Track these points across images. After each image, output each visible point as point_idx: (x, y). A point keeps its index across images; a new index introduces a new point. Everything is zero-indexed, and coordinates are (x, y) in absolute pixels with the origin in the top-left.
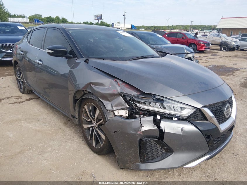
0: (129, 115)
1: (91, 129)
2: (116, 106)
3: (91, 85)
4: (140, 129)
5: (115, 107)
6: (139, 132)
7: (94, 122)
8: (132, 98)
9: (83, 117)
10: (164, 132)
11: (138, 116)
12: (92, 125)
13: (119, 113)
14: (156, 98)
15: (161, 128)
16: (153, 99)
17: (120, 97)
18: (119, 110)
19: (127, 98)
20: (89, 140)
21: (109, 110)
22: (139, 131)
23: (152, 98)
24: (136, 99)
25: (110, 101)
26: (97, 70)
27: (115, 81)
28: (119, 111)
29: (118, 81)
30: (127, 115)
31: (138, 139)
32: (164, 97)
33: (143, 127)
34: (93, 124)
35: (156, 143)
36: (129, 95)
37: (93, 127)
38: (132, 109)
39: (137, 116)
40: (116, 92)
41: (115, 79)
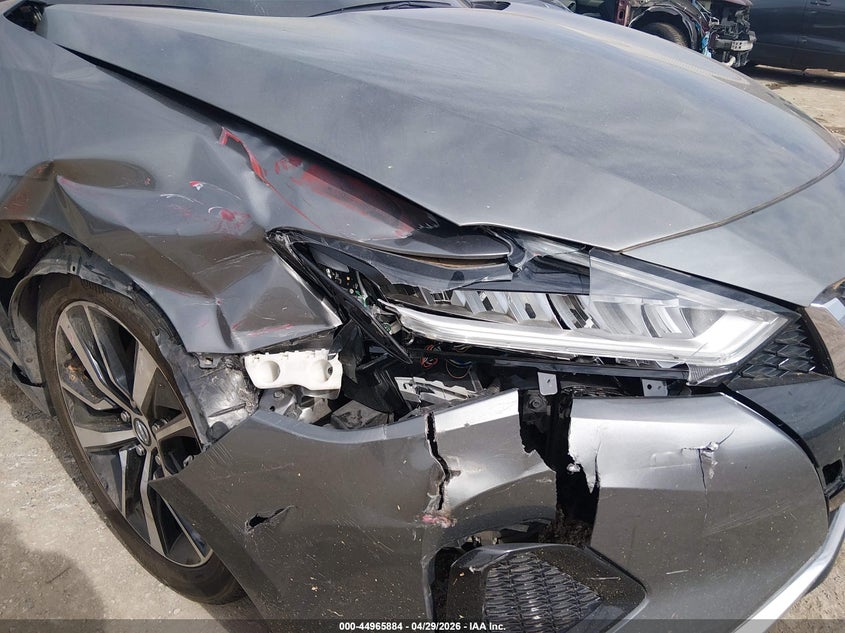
0: (345, 378)
1: (123, 455)
2: (253, 323)
3: (60, 179)
4: (434, 498)
5: (250, 334)
6: (428, 518)
7: (134, 416)
8: (359, 268)
9: (63, 385)
10: (597, 488)
11: (411, 390)
12: (129, 435)
13: (276, 370)
14: (533, 261)
15: (572, 468)
16: (513, 269)
17: (276, 258)
18: (275, 349)
19: (323, 268)
20: (124, 513)
21: (210, 356)
22: (430, 509)
23: (503, 259)
24: (393, 277)
25: (206, 293)
26: (93, 68)
27: (223, 139)
28: (278, 358)
29: (250, 142)
30: (335, 382)
31: (425, 562)
32: (586, 249)
33: (453, 481)
34: (128, 425)
35: (546, 564)
36: (337, 246)
37: (135, 441)
38: (368, 344)
39: (405, 385)
40: (239, 228)
41: (226, 131)
